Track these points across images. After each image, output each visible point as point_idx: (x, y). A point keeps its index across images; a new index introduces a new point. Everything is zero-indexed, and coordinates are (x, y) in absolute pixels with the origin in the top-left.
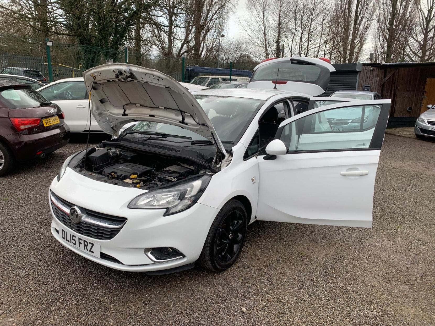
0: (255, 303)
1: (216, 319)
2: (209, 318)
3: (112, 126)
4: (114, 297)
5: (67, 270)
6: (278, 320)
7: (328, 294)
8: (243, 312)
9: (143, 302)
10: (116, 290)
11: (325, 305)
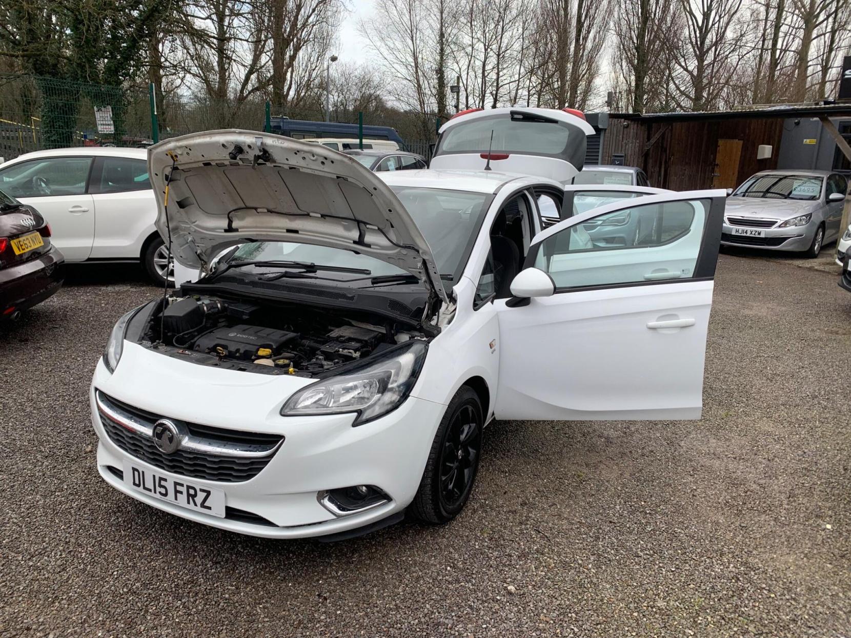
0: (526, 574)
1: (465, 612)
2: (452, 611)
3: (198, 252)
4: (258, 591)
5: (142, 548)
6: (575, 600)
7: (647, 545)
8: (510, 593)
9: (318, 595)
10: (258, 578)
11: (647, 564)
